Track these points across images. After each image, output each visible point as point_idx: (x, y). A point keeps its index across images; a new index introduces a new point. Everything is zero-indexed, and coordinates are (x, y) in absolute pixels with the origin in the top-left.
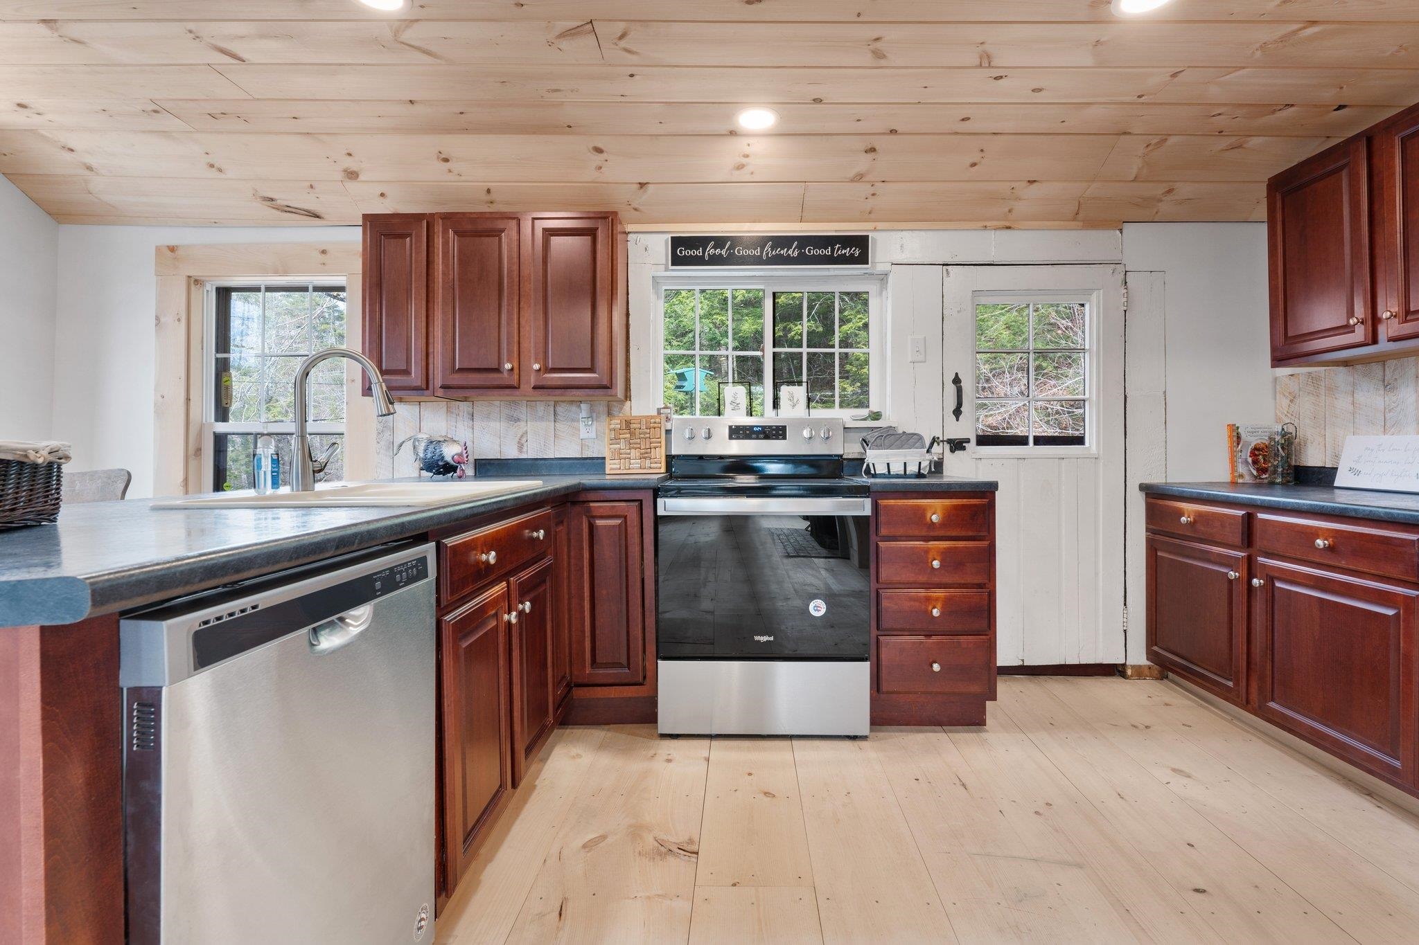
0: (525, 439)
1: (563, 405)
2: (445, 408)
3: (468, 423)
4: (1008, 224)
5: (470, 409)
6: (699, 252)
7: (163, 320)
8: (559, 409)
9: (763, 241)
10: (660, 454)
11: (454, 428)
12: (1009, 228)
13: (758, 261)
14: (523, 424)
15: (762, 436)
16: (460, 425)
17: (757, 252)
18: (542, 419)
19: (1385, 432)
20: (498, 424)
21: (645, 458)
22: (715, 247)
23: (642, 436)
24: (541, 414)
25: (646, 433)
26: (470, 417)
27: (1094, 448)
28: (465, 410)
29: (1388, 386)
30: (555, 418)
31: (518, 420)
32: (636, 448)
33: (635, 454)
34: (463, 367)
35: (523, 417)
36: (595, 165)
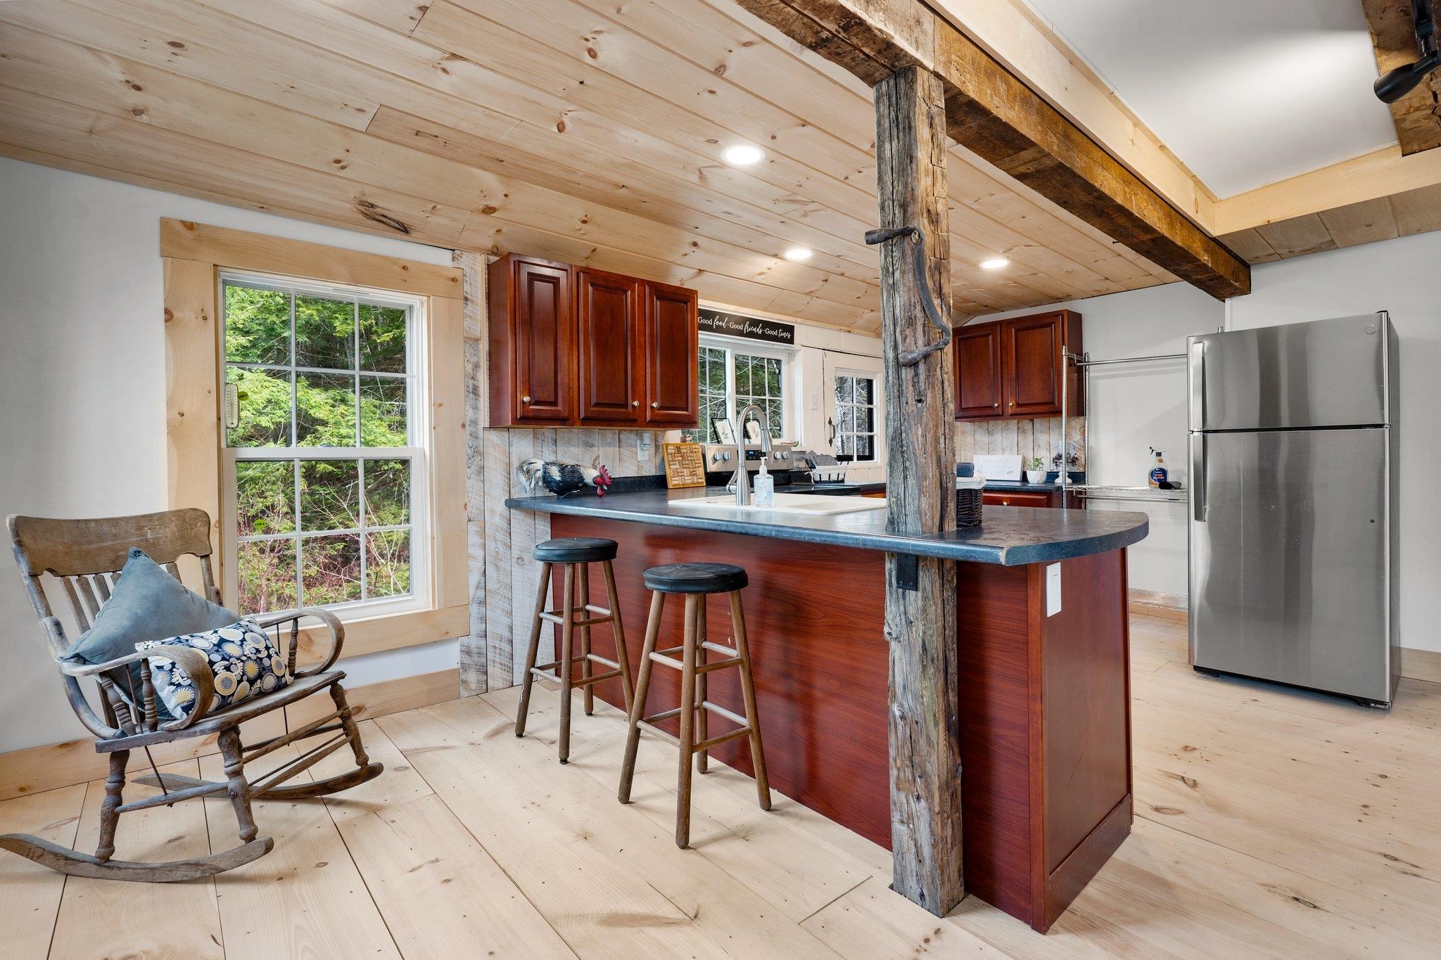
0: (597, 462)
1: (625, 433)
2: (532, 434)
3: (552, 448)
4: (849, 329)
6: (710, 322)
7: (176, 314)
8: (622, 436)
9: (743, 320)
10: (701, 471)
12: (850, 332)
13: (740, 333)
14: (595, 449)
15: (754, 458)
16: (545, 450)
17: (741, 327)
18: (610, 445)
19: (989, 454)
20: (576, 447)
21: (693, 475)
22: (719, 320)
23: (689, 458)
24: (609, 440)
25: (691, 456)
27: (879, 462)
29: (990, 433)
30: (619, 444)
31: (592, 446)
32: (686, 468)
33: (686, 472)
34: (599, 402)
35: (596, 443)
36: (684, 252)
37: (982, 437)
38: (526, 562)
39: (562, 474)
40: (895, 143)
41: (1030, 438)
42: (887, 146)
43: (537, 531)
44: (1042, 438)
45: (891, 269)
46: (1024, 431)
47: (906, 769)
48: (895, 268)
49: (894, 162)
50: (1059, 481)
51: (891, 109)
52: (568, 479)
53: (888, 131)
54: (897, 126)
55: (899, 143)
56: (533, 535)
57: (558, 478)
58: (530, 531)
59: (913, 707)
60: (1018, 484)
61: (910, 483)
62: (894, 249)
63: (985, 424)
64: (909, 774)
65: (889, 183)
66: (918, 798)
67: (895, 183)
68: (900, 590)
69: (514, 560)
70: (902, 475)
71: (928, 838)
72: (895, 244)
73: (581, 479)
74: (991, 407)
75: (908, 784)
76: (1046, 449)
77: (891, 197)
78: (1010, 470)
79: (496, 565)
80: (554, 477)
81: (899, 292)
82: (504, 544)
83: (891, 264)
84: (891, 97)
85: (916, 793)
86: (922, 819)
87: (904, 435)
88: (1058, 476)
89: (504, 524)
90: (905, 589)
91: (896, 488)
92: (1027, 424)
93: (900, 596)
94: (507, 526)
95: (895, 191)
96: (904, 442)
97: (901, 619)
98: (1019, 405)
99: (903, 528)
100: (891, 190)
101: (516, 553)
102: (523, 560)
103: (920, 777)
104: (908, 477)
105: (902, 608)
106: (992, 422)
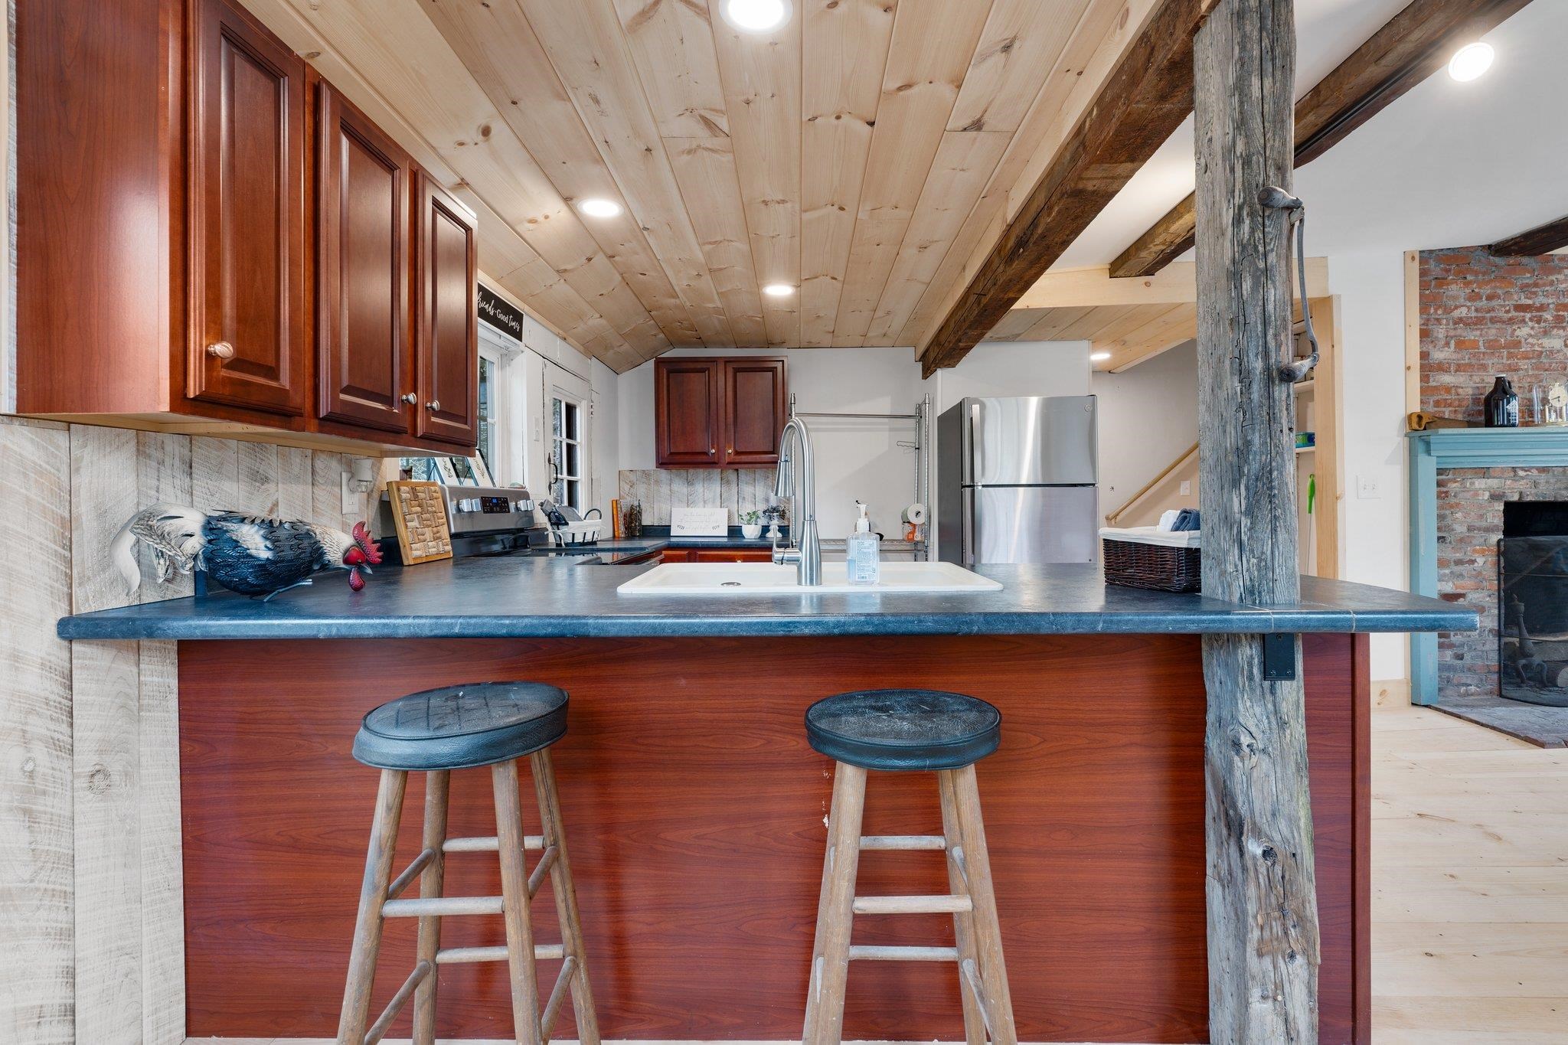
1: (323, 456)
2: (133, 443)
4: (566, 336)
5: (186, 452)
8: (319, 464)
10: (445, 532)
11: (153, 493)
12: (565, 339)
14: (271, 487)
18: (297, 479)
19: (688, 506)
20: (235, 485)
21: (437, 538)
24: (296, 470)
25: (431, 506)
26: (187, 468)
28: (177, 452)
29: (690, 483)
30: (313, 479)
31: (265, 480)
32: (428, 526)
33: (428, 533)
34: (353, 385)
35: (272, 474)
36: (462, 138)
37: (680, 487)
38: (115, 778)
39: (274, 542)
40: (1268, 82)
41: (734, 489)
42: (1255, 82)
43: (145, 690)
44: (747, 490)
45: (1261, 249)
46: (728, 482)
47: (1274, 923)
48: (1268, 248)
49: (1266, 106)
50: (769, 535)
51: (1264, 34)
52: (289, 554)
53: (1257, 62)
54: (1273, 59)
55: (1274, 83)
56: (133, 705)
57: (265, 554)
58: (127, 695)
59: (1289, 836)
60: (726, 540)
61: (1280, 538)
62: (1267, 222)
63: (683, 472)
64: (1277, 928)
65: (1259, 131)
66: (1292, 956)
67: (1269, 135)
68: (1267, 684)
69: (81, 783)
70: (1270, 527)
71: (1305, 1003)
72: (1269, 217)
73: (317, 553)
74: (706, 454)
75: (1275, 943)
76: (752, 502)
77: (1262, 152)
78: (715, 525)
79: (27, 812)
80: (253, 552)
81: (1274, 282)
82: (55, 744)
83: (1262, 241)
84: (1265, 18)
85: (1289, 951)
86: (1296, 982)
87: (1275, 474)
88: (769, 531)
89: (52, 689)
90: (1273, 680)
91: (1260, 543)
92: (731, 475)
93: (1267, 691)
94: (62, 691)
95: (1268, 145)
96: (1276, 483)
97: (1269, 723)
98: (737, 453)
99: (1266, 598)
100: (1262, 141)
101: (86, 759)
102: (107, 776)
103: (1294, 926)
104: (1279, 529)
105: (1270, 706)
106: (691, 471)
